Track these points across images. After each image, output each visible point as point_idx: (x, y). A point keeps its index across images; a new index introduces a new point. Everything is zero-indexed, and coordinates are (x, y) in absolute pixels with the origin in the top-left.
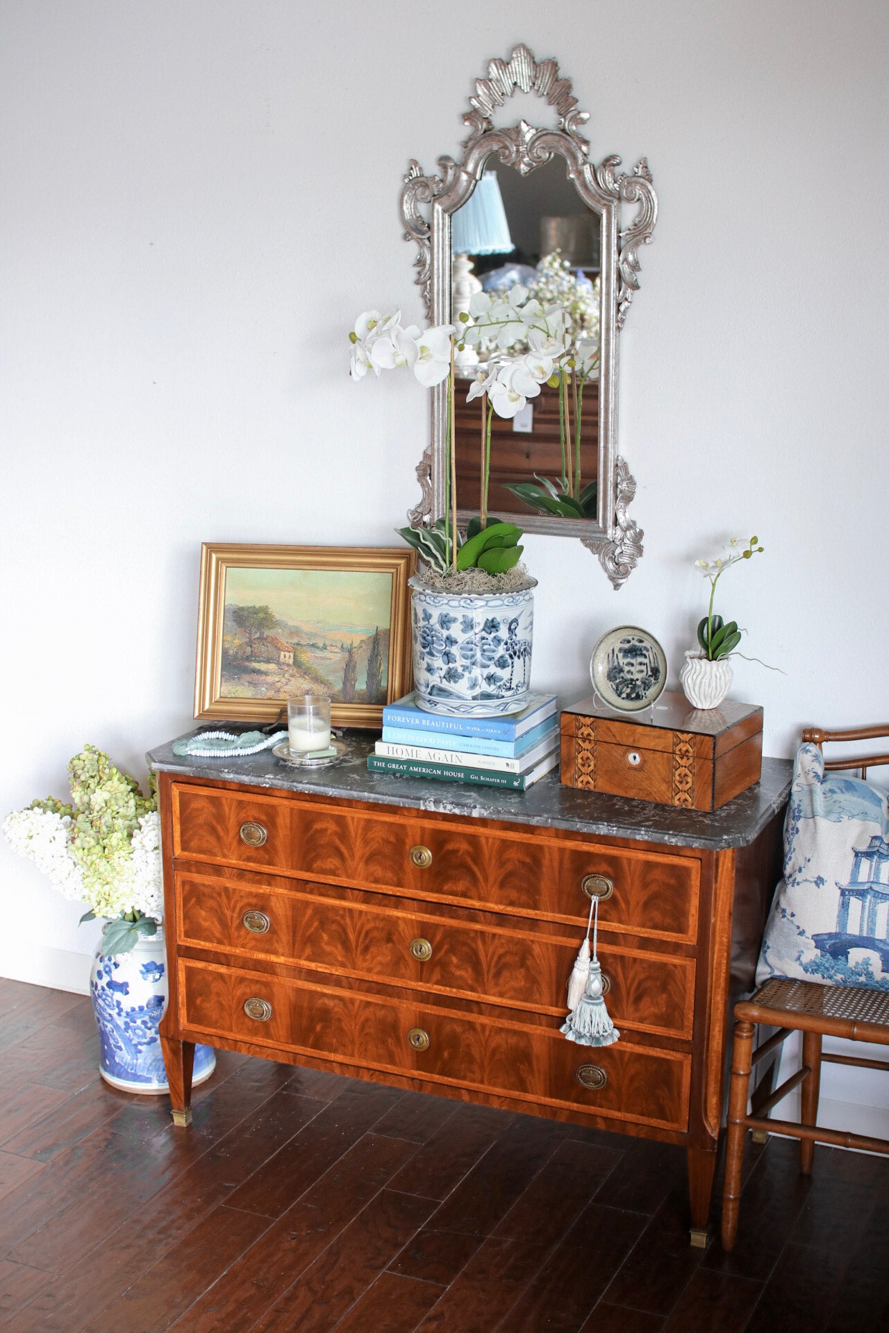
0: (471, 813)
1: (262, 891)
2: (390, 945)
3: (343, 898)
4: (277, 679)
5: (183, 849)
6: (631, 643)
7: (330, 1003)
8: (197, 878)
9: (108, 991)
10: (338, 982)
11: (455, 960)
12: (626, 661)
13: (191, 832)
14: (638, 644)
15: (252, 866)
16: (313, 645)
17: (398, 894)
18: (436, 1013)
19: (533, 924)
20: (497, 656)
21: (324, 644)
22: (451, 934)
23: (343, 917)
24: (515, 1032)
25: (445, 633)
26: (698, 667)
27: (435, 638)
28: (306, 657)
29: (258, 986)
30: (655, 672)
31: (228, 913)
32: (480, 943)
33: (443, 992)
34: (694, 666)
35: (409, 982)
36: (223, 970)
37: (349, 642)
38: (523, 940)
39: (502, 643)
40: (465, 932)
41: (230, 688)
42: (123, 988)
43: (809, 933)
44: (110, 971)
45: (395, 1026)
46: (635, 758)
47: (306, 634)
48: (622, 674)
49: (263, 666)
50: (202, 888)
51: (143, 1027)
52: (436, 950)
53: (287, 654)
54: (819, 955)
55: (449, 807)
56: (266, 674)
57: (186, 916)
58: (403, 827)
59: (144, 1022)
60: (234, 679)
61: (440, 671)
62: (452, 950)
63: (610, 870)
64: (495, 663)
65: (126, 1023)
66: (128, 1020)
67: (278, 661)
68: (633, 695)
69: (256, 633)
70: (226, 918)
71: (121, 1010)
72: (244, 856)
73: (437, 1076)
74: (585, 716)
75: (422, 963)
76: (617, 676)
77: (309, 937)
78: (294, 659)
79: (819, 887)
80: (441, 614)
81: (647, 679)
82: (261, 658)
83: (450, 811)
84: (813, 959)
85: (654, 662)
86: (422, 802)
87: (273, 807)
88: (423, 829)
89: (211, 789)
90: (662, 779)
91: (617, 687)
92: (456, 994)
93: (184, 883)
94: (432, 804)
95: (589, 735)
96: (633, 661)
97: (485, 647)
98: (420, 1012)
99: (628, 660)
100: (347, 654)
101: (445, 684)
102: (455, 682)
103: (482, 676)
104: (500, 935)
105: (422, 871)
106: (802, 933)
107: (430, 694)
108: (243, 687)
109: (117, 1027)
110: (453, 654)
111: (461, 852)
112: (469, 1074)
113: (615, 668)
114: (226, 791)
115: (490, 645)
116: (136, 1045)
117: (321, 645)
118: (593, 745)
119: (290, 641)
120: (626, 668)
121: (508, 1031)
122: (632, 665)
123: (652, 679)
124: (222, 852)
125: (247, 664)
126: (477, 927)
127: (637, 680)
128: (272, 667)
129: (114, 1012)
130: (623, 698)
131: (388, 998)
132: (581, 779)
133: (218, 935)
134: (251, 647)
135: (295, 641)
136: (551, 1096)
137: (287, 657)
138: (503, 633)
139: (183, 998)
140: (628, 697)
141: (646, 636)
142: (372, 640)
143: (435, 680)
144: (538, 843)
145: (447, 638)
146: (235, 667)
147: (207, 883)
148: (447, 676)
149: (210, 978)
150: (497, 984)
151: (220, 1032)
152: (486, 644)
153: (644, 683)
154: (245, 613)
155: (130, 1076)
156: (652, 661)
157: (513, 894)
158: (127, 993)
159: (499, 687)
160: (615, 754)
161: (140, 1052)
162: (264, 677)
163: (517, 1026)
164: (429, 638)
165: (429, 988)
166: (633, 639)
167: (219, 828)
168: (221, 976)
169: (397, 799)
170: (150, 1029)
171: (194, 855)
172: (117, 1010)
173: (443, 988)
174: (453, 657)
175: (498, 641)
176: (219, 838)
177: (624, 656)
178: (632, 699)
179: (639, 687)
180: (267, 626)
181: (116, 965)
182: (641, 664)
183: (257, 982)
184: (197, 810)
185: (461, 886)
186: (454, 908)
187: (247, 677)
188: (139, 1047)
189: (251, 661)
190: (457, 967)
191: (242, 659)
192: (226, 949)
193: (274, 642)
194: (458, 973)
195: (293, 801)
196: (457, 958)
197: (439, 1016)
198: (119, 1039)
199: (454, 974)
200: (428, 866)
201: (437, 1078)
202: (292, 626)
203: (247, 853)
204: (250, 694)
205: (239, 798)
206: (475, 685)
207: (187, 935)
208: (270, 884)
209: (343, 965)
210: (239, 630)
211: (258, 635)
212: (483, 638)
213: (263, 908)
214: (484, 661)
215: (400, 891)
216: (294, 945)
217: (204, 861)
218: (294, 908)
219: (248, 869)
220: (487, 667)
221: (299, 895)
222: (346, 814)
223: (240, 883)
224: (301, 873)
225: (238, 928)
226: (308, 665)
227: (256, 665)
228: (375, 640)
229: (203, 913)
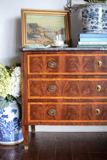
1: (53, 80)
2: (89, 88)
3: (77, 78)
4: (40, 39)
5: (30, 72)
7: (73, 107)
8: (34, 79)
9: (2, 118)
10: (75, 101)
13: (33, 67)
15: (51, 73)
16: (48, 32)
22: (106, 82)
23: (76, 83)
25: (97, 13)
27: (94, 15)
28: (46, 34)
29: (52, 106)
35: (95, 97)
36: (41, 103)
37: (56, 31)
41: (29, 41)
42: (6, 116)
44: (2, 113)
45: (91, 110)
47: (46, 29)
49: (37, 36)
50: (35, 82)
51: (12, 126)
52: (102, 87)
53: (42, 33)
56: (38, 38)
57: (31, 91)
58: (94, 56)
59: (12, 125)
60: (30, 39)
61: (95, 22)
65: (7, 126)
66: (8, 125)
70: (43, 89)
71: (6, 123)
72: (48, 71)
73: (102, 121)
75: (98, 92)
77: (67, 90)
78: (44, 34)
80: (96, 9)
82: (36, 34)
86: (101, 48)
87: (58, 57)
88: (99, 56)
89: (39, 54)
93: (30, 81)
94: (103, 49)
97: (105, 17)
98: (97, 105)
100: (56, 33)
101: (97, 26)
102: (99, 25)
103: (105, 23)
105: (99, 67)
107: (92, 29)
109: (4, 128)
110: (99, 18)
114: (43, 54)
116: (9, 132)
117: (50, 31)
124: (42, 71)
125: (33, 36)
128: (39, 36)
129: (4, 124)
131: (89, 103)
133: (40, 94)
134: (34, 32)
135: (44, 30)
137: (42, 34)
139: (29, 113)
143: (93, 25)
146: (30, 36)
147: (37, 80)
148: (97, 23)
149: (38, 106)
151: (40, 121)
154: (32, 25)
155: (7, 140)
158: (8, 118)
161: (11, 133)
164: (92, 15)
165: (100, 98)
167: (41, 65)
168: (41, 105)
169: (94, 48)
170: (13, 127)
171: (34, 73)
172: (5, 123)
173: (104, 97)
176: (41, 67)
180: (37, 28)
181: (4, 111)
183: (51, 105)
184: (35, 61)
187: (33, 39)
188: (10, 132)
189: (34, 35)
191: (32, 34)
192: (43, 98)
193: (39, 31)
195: (63, 54)
197: (103, 105)
198: (5, 131)
200: (101, 66)
202: (43, 27)
203: (50, 70)
204: (34, 42)
205: (47, 56)
206: (103, 25)
207: (31, 96)
208: (56, 78)
209: (76, 96)
210: (30, 28)
211: (35, 29)
212: (105, 14)
213: (53, 85)
214: (105, 20)
215: (92, 74)
216: (62, 93)
217: (37, 74)
218: (62, 83)
219: (50, 74)
220: (105, 21)
221: (64, 79)
222: (78, 56)
223: (47, 79)
224: (65, 73)
225: (46, 91)
226: (47, 36)
227: (35, 36)
228: (62, 30)
229: (36, 89)
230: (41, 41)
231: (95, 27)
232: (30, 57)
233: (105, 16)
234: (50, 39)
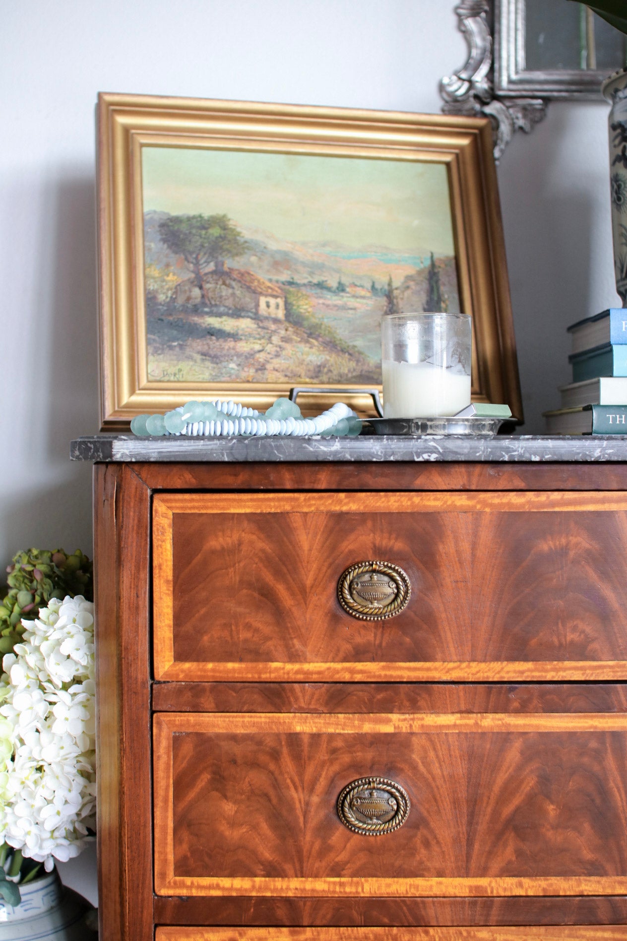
1: (388, 729)
3: (604, 708)
4: (257, 347)
5: (180, 657)
8: (216, 723)
10: (586, 913)
13: (203, 611)
15: (373, 669)
16: (321, 286)
21: (340, 283)
23: (598, 755)
28: (305, 306)
31: (296, 796)
37: (385, 280)
41: (163, 365)
47: (304, 264)
49: (228, 324)
50: (225, 745)
53: (272, 301)
56: (234, 336)
57: (182, 822)
60: (171, 348)
67: (256, 313)
69: (207, 262)
70: (292, 809)
72: (346, 647)
77: (512, 819)
78: (286, 309)
82: (222, 309)
87: (431, 517)
89: (261, 496)
93: (177, 741)
100: (383, 301)
108: (191, 363)
114: (302, 496)
117: (333, 284)
119: (275, 278)
124: (288, 646)
125: (196, 319)
128: (245, 324)
133: (267, 855)
134: (201, 288)
135: (285, 277)
137: (271, 307)
142: (426, 274)
146: (171, 325)
147: (241, 731)
154: (184, 227)
162: (230, 344)
167: (281, 589)
171: (210, 666)
176: (279, 614)
180: (229, 251)
184: (223, 552)
187: (198, 345)
189: (203, 314)
191: (185, 310)
192: (290, 886)
193: (245, 281)
195: (482, 495)
202: (278, 252)
203: (359, 640)
204: (206, 375)
205: (337, 508)
207: (184, 868)
208: (414, 707)
209: (594, 870)
210: (173, 258)
211: (212, 267)
213: (391, 770)
216: (470, 843)
217: (237, 676)
218: (471, 756)
219: (358, 677)
221: (490, 721)
222: (613, 507)
223: (333, 718)
224: (496, 665)
225: (324, 829)
226: (314, 321)
227: (213, 322)
228: (432, 275)
229: (229, 808)
230: (262, 368)
232: (179, 520)
234: (333, 345)
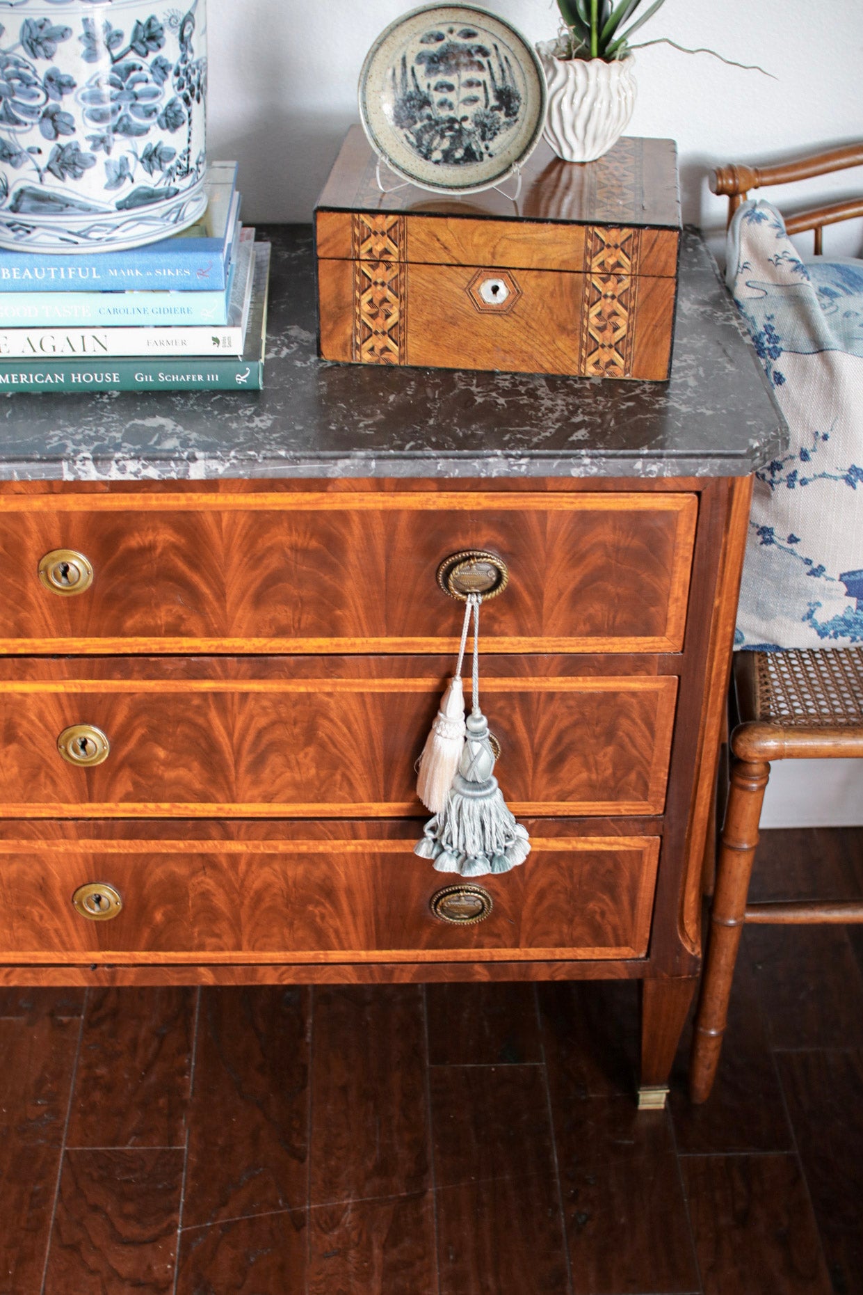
0: (187, 471)
2: (13, 748)
6: (446, 41)
11: (161, 753)
12: (434, 80)
14: (461, 41)
17: (22, 651)
18: (131, 851)
19: (332, 663)
20: (161, 104)
22: (149, 705)
24: (301, 857)
25: (42, 67)
26: (581, 77)
27: (16, 83)
30: (506, 99)
32: (214, 715)
33: (142, 811)
34: (571, 76)
35: (65, 806)
38: (309, 695)
39: (171, 74)
40: (180, 699)
43: (834, 571)
45: (44, 887)
46: (495, 289)
48: (427, 111)
52: (117, 741)
54: (854, 607)
55: (132, 466)
61: (36, 157)
62: (154, 735)
63: (500, 539)
64: (159, 122)
68: (459, 154)
73: (144, 954)
74: (373, 213)
75: (90, 771)
76: (417, 114)
79: (854, 487)
80: (27, 22)
81: (487, 117)
83: (135, 474)
84: (840, 614)
85: (503, 78)
86: (65, 465)
88: (65, 516)
90: (559, 326)
91: (419, 139)
92: (169, 811)
94: (90, 464)
95: (386, 252)
96: (452, 79)
97: (139, 88)
98: (94, 855)
99: (440, 78)
101: (51, 185)
102: (75, 177)
103: (136, 155)
104: (258, 693)
105: (73, 601)
106: (817, 572)
107: (14, 209)
110: (68, 115)
111: (159, 550)
112: (211, 941)
113: (410, 98)
115: (147, 81)
118: (397, 272)
120: (437, 97)
121: (286, 857)
122: (450, 88)
123: (501, 115)
126: (207, 686)
127: (465, 119)
130: (437, 162)
131: (24, 842)
132: (368, 345)
136: (380, 947)
138: (170, 51)
140: (447, 157)
141: (485, 23)
143: (21, 177)
144: (337, 507)
145: (50, 78)
148: (55, 166)
150: (256, 783)
152: (140, 81)
153: (481, 125)
156: (498, 75)
157: (284, 615)
159: (170, 173)
160: (449, 285)
163: (305, 846)
165: (111, 810)
166: (451, 31)
174: (67, 120)
175: (161, 68)
177: (429, 71)
178: (457, 162)
179: (470, 133)
182: (470, 84)
185: (163, 616)
186: (153, 659)
190: (168, 764)
194: (170, 775)
196: (165, 748)
197: (137, 856)
199: (161, 778)
200: (85, 588)
201: (142, 956)
206: (121, 177)
212: (133, 68)
214: (137, 121)
215: (23, 645)
220: (143, 131)
231: (43, 201)
233: (134, 82)
